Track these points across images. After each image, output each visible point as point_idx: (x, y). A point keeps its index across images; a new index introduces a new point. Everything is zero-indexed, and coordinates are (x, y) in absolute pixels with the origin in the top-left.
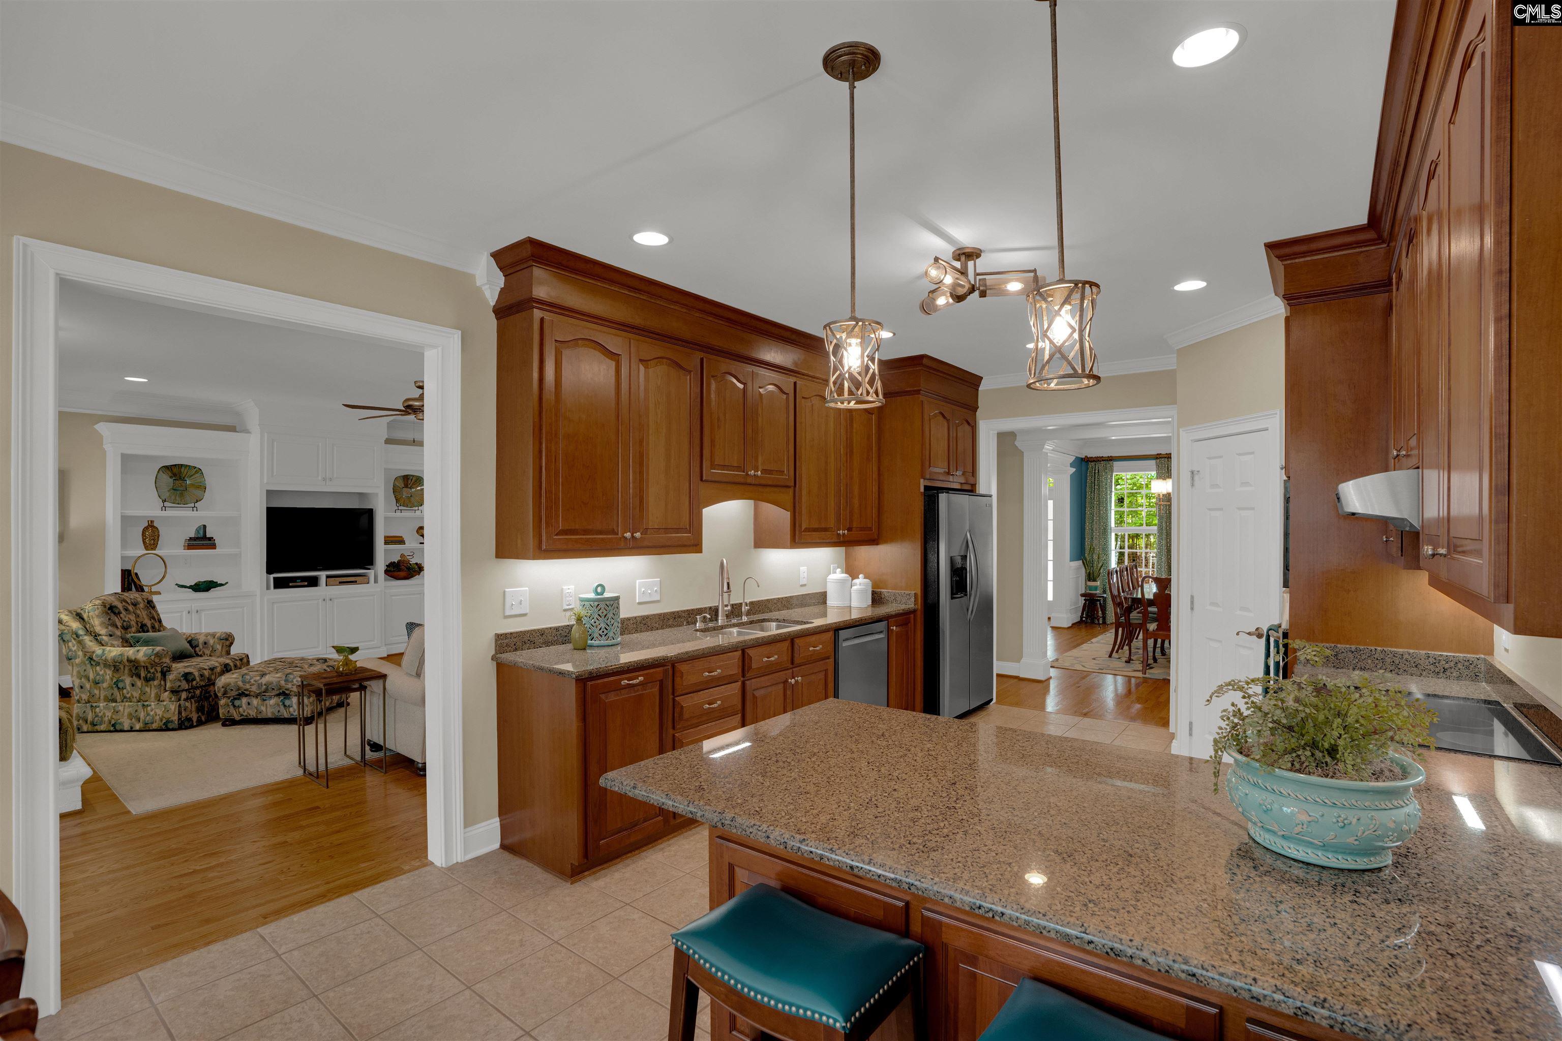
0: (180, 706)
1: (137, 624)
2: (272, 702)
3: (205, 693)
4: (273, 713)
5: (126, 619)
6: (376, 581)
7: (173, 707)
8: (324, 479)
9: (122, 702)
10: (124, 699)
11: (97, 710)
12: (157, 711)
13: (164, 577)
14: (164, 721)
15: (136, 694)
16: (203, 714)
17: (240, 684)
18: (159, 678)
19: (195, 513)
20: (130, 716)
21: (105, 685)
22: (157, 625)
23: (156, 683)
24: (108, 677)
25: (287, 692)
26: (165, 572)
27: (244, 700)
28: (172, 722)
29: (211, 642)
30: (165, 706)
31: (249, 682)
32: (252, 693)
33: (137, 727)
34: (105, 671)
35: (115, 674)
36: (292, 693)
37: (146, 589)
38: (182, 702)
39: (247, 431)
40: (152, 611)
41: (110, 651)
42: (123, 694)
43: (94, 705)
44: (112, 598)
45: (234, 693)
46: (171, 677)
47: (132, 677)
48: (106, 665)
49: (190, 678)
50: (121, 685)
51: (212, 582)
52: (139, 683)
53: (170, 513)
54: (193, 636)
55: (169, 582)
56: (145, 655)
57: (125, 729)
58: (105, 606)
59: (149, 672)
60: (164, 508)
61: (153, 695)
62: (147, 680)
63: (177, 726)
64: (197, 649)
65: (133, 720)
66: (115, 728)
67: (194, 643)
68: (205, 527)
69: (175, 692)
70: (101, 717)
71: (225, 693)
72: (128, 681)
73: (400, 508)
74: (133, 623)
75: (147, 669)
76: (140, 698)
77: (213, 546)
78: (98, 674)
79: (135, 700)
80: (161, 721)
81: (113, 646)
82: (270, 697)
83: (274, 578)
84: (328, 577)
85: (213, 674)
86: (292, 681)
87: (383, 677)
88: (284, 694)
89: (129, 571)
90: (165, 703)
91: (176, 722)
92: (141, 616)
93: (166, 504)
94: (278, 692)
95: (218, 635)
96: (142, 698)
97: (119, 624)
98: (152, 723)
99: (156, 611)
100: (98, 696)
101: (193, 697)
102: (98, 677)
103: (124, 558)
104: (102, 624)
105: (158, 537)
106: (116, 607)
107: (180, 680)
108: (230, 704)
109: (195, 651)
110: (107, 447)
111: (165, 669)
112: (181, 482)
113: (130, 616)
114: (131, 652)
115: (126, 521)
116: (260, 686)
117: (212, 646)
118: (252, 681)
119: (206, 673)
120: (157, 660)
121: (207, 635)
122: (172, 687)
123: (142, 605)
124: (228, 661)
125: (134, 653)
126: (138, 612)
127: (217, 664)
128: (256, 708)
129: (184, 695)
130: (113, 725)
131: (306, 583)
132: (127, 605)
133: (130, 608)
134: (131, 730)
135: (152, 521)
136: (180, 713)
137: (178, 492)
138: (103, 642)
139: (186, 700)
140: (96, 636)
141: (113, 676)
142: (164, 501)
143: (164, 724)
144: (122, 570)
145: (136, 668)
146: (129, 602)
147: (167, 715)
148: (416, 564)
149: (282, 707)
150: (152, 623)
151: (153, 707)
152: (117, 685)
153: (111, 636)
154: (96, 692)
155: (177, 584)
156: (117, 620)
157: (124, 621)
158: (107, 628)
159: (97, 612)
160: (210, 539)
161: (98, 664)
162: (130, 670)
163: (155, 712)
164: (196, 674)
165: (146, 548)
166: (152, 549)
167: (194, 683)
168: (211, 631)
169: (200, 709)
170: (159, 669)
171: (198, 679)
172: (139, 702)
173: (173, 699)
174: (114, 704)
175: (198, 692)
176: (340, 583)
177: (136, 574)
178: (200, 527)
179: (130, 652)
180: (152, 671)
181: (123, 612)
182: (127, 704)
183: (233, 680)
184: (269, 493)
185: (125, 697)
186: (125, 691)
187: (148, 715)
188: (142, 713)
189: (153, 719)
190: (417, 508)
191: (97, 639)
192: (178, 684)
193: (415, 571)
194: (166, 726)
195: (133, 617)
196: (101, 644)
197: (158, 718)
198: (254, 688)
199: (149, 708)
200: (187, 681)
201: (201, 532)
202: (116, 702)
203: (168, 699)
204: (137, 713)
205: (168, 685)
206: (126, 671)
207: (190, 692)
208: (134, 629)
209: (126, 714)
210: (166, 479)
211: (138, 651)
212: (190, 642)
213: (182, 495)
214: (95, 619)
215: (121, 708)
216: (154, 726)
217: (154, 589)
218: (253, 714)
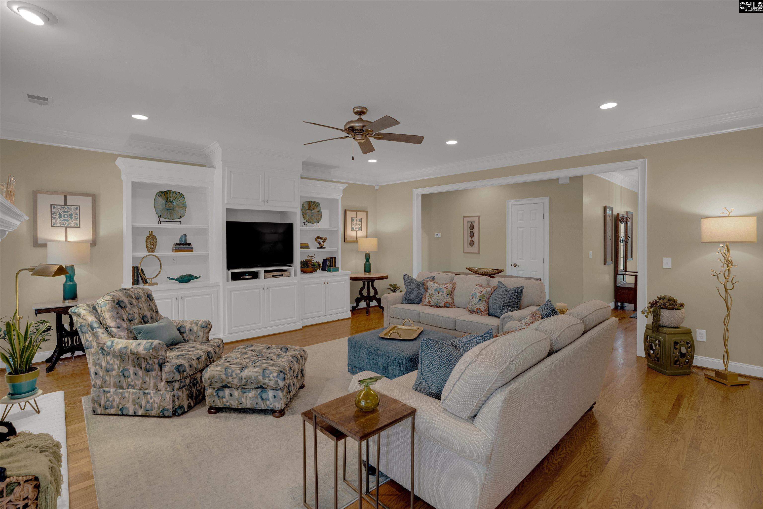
0: (173, 395)
1: (140, 316)
2: (251, 394)
3: (194, 381)
4: (251, 404)
5: (131, 312)
6: (295, 275)
7: (168, 397)
8: (263, 201)
9: (128, 388)
10: (129, 386)
11: (108, 395)
12: (156, 399)
13: (160, 272)
14: (161, 409)
15: (138, 383)
16: (192, 399)
17: (223, 376)
18: (157, 370)
19: (179, 226)
20: (134, 402)
21: (114, 373)
22: (154, 315)
23: (154, 373)
24: (116, 366)
25: (264, 386)
26: (161, 269)
27: (227, 391)
28: (167, 410)
29: (195, 329)
30: (162, 395)
31: (231, 375)
32: (234, 386)
33: (140, 413)
34: (114, 361)
35: (121, 364)
36: (269, 387)
37: (148, 281)
38: (175, 392)
39: (213, 167)
40: (151, 304)
41: (117, 343)
42: (128, 382)
43: (106, 390)
44: (120, 294)
45: (219, 385)
46: (167, 368)
47: (135, 367)
48: (115, 356)
49: (181, 370)
50: (126, 374)
51: (191, 276)
52: (140, 373)
53: (163, 225)
54: (181, 323)
55: (163, 275)
56: (145, 349)
57: (130, 414)
58: (114, 301)
59: (148, 363)
60: (160, 222)
61: (152, 385)
62: (147, 371)
63: (171, 414)
64: (185, 335)
65: (137, 406)
66: (122, 413)
67: (182, 331)
68: (186, 235)
69: (170, 382)
70: (111, 402)
71: (210, 385)
72: (132, 370)
73: (306, 224)
74: (136, 315)
75: (147, 360)
76: (141, 386)
77: (191, 250)
78: (108, 363)
79: (137, 387)
80: (159, 408)
81: (120, 337)
82: (249, 390)
83: (232, 273)
84: (265, 272)
85: (199, 363)
86: (269, 377)
87: (412, 413)
88: (262, 387)
89: (137, 268)
90: (162, 392)
91: (171, 411)
92: (142, 308)
93: (162, 219)
94: (256, 386)
95: (200, 323)
96: (143, 386)
97: (125, 317)
98: (151, 410)
99: (154, 304)
100: (109, 382)
101: (184, 386)
102: (108, 365)
103: (134, 258)
104: (112, 317)
105: (156, 243)
106: (122, 302)
107: (173, 372)
108: (215, 394)
109: (183, 337)
110: (123, 177)
111: (161, 361)
112: (170, 203)
113: (134, 310)
114: (134, 345)
115: (135, 230)
116: (241, 379)
117: (196, 333)
118: (234, 374)
119: (194, 363)
120: (154, 354)
121: (192, 323)
122: (167, 379)
123: (143, 299)
124: (210, 349)
125: (136, 347)
126: (141, 305)
127: (202, 354)
128: (237, 399)
129: (177, 385)
130: (121, 410)
131: (252, 277)
132: (131, 299)
133: (134, 302)
134: (135, 415)
135: (152, 232)
136: (174, 401)
137: (169, 211)
138: (112, 333)
139: (179, 389)
140: (107, 329)
141: (120, 365)
142: (160, 217)
143: (161, 411)
144: (133, 267)
145: (138, 359)
146: (133, 296)
147: (163, 404)
148: (317, 262)
149: (260, 400)
150: (151, 314)
151: (152, 395)
152: (124, 374)
153: (119, 328)
154: (108, 378)
155: (168, 278)
156: (123, 313)
157: (129, 314)
158: (115, 321)
159: (107, 307)
160: (189, 244)
161: (108, 354)
162: (133, 361)
163: (154, 401)
164: (187, 365)
165: (149, 251)
166: (152, 252)
167: (185, 374)
168: (195, 319)
169: (190, 397)
170: (156, 361)
171: (188, 370)
172: (140, 389)
173: (168, 389)
174: (121, 390)
175: (188, 381)
176: (273, 276)
177: (142, 270)
178: (182, 236)
179: (132, 344)
180: (151, 362)
181: (129, 306)
182: (131, 391)
183: (218, 373)
184: (229, 211)
185: (130, 385)
186: (129, 379)
187: (148, 402)
188: (144, 400)
189: (152, 406)
190: (315, 224)
191: (108, 331)
192: (172, 375)
193: (317, 267)
194: (163, 414)
195: (136, 310)
196: (111, 335)
197: (156, 406)
198: (236, 381)
199: (149, 396)
200: (179, 372)
201: (183, 240)
202: (123, 388)
203: (164, 389)
204: (139, 400)
205: (164, 376)
206: (130, 361)
207: (181, 382)
208: (136, 321)
209: (130, 400)
210: (161, 201)
211: (139, 344)
212: (179, 330)
213: (171, 213)
214: (106, 313)
215: (127, 395)
216: (153, 413)
217: (154, 281)
218: (234, 404)
